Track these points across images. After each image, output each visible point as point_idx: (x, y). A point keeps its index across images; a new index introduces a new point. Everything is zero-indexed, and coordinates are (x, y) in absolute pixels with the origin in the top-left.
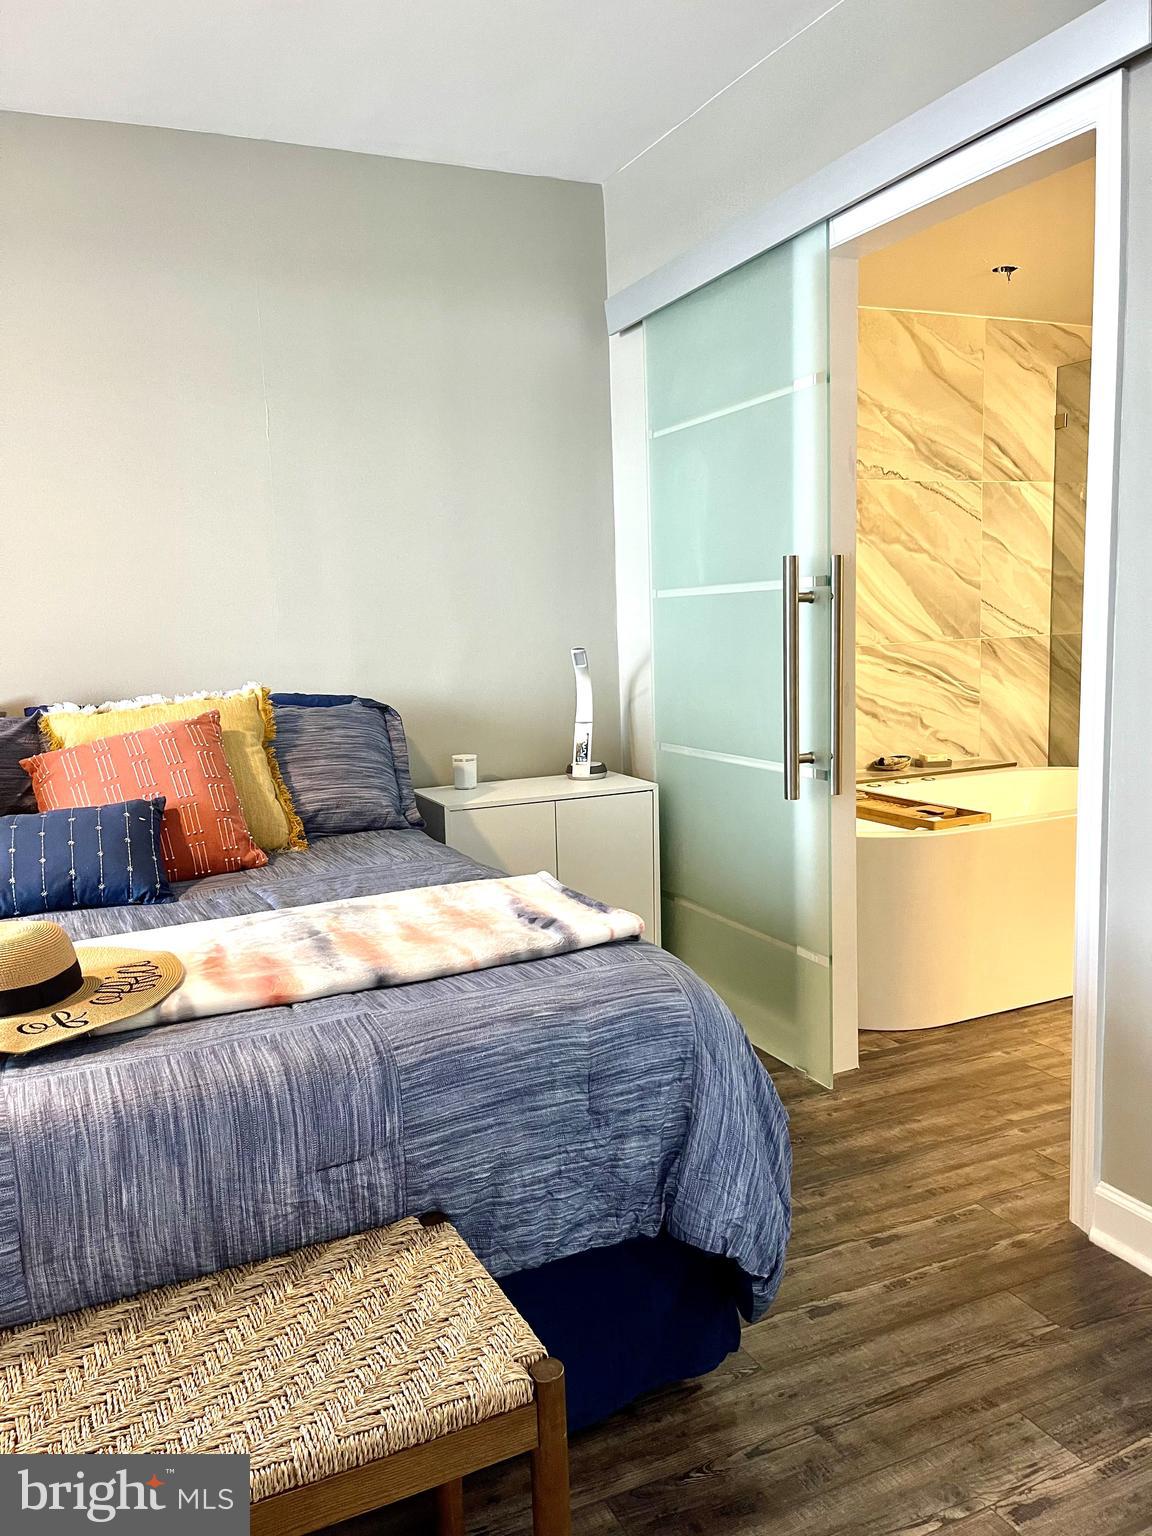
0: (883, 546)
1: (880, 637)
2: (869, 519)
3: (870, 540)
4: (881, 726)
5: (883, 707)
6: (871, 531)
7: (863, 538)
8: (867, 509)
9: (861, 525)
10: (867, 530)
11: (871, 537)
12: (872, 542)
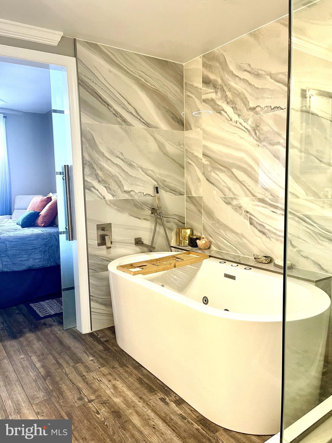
0: (270, 147)
1: (268, 194)
2: (263, 134)
3: (263, 145)
4: (268, 240)
5: (268, 230)
6: (264, 140)
7: (260, 144)
8: (262, 129)
9: (259, 138)
10: (262, 140)
11: (264, 143)
12: (264, 146)
